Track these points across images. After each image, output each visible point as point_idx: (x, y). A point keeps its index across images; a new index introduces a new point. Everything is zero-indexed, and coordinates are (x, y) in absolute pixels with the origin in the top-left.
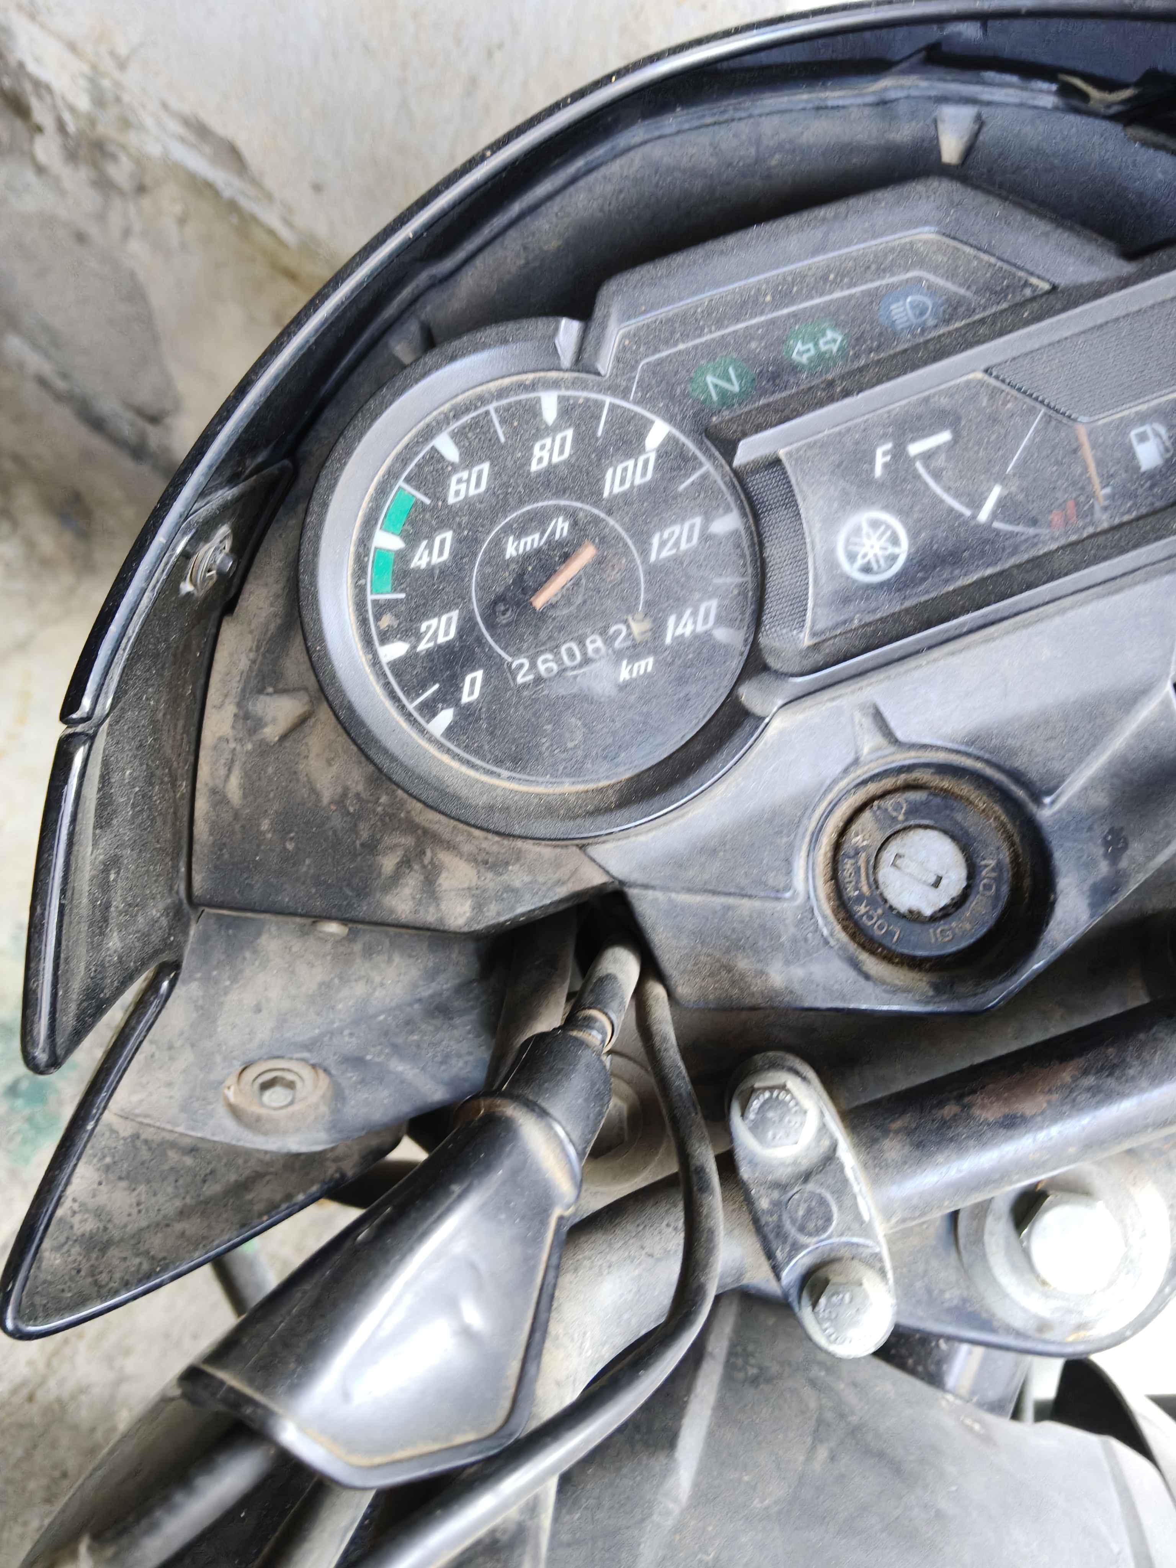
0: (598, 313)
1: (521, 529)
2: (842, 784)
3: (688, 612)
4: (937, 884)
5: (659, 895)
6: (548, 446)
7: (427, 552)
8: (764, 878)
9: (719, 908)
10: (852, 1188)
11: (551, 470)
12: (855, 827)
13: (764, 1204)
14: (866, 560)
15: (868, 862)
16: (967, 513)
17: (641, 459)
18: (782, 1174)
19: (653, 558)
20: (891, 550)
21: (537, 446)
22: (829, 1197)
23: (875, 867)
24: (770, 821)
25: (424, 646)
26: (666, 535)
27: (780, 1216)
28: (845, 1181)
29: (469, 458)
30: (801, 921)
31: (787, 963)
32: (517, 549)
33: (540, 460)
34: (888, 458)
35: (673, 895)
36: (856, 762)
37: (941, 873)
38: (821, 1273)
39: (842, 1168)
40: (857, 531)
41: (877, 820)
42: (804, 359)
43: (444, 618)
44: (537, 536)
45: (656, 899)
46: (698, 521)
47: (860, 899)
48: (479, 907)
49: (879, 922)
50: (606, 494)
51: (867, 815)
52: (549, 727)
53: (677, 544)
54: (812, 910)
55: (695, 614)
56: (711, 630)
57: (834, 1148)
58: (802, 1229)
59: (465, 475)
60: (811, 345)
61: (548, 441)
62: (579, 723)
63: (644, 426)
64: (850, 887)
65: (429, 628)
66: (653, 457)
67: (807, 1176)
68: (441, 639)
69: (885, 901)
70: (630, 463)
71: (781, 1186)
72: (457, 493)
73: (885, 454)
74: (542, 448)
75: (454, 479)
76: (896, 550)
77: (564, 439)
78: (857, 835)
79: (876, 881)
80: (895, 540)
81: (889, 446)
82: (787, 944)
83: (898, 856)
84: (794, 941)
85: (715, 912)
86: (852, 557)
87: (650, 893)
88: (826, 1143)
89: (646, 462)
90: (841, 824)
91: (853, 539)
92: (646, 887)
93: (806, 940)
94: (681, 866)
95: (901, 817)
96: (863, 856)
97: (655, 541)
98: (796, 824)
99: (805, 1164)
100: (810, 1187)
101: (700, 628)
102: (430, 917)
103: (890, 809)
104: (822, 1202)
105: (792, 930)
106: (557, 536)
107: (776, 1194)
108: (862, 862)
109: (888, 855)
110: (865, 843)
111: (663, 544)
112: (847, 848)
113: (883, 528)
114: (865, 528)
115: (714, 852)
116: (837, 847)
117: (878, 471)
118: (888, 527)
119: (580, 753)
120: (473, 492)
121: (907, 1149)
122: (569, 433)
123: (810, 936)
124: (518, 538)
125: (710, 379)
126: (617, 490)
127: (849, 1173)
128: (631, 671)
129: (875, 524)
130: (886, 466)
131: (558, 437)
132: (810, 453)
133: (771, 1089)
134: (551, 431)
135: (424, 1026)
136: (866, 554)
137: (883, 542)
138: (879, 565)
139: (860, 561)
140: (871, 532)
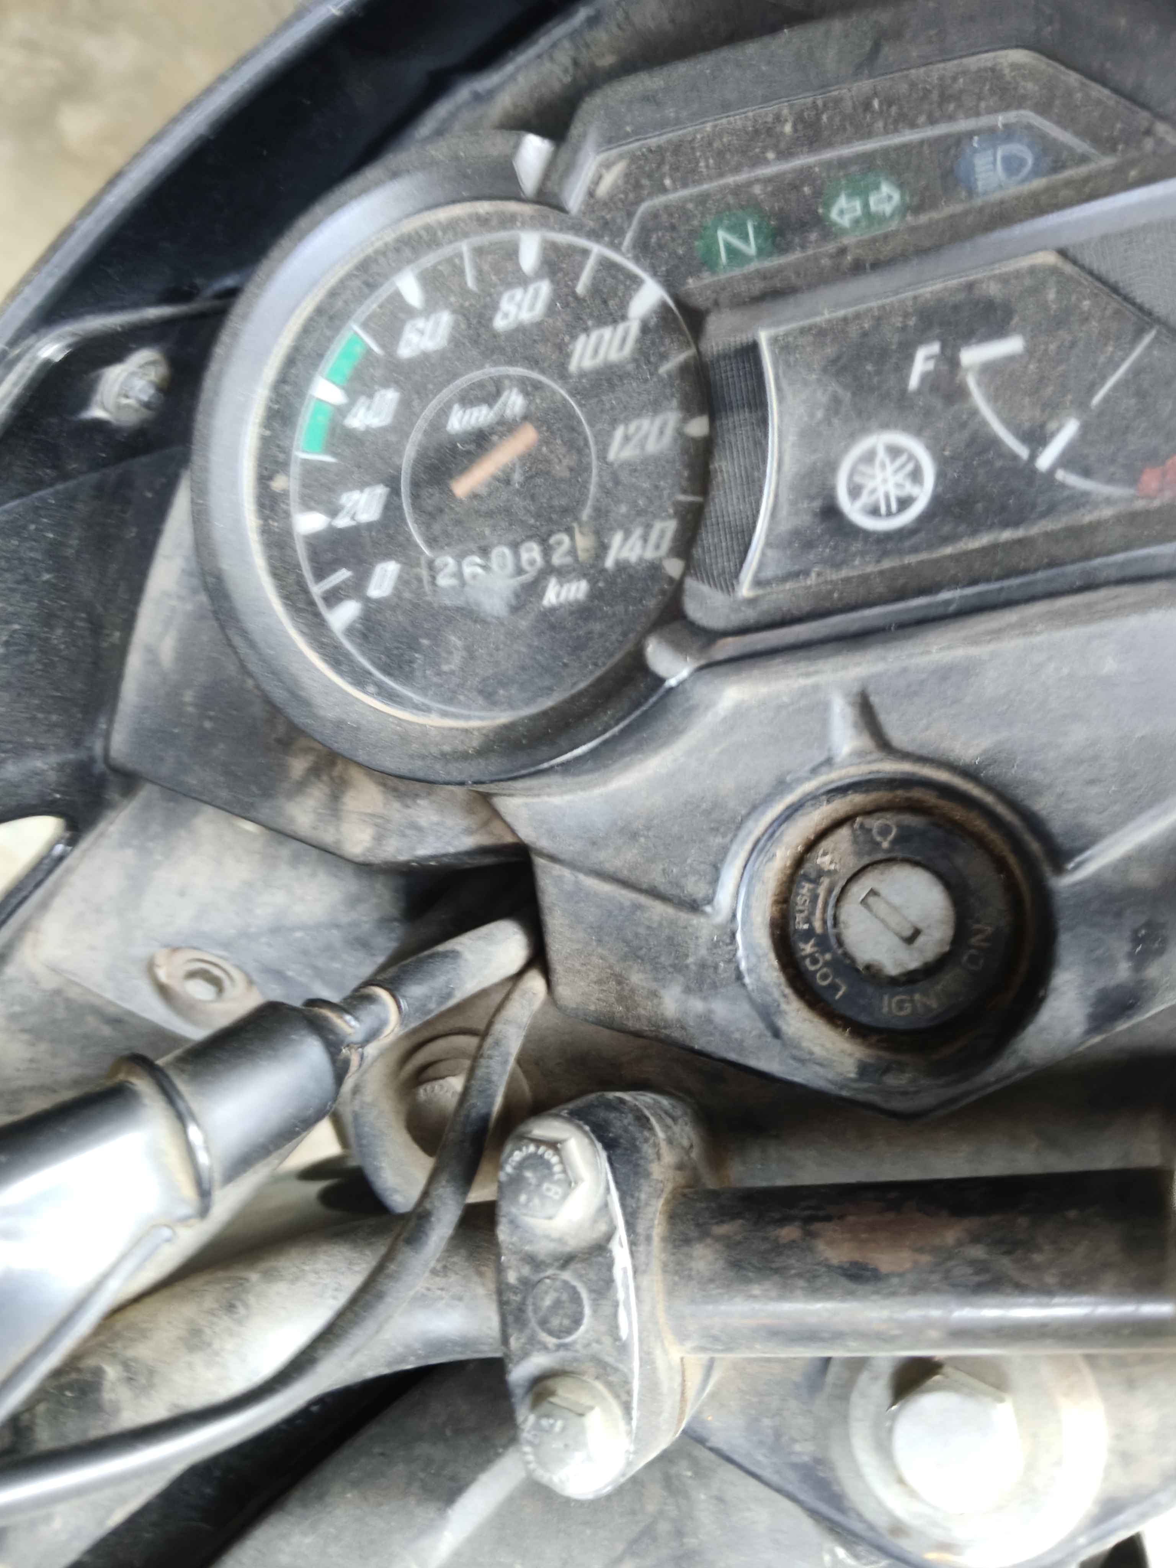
0: (574, 130)
1: (467, 399)
2: (809, 786)
3: (638, 532)
4: (910, 940)
5: (567, 873)
6: (518, 300)
7: (364, 411)
8: (683, 881)
9: (627, 903)
10: (616, 1292)
11: (518, 330)
12: (825, 845)
13: (512, 1277)
14: (873, 499)
15: (830, 891)
16: (1023, 452)
17: (621, 329)
18: (542, 1248)
19: (612, 456)
20: (910, 489)
21: (505, 298)
22: (585, 1295)
23: (839, 900)
24: (708, 813)
25: (341, 522)
26: (631, 429)
27: (524, 1299)
28: (609, 1282)
29: (431, 304)
30: (715, 945)
31: (688, 990)
33: (506, 317)
34: (932, 364)
35: (581, 877)
36: (828, 762)
37: (920, 927)
38: (551, 1383)
39: (610, 1266)
40: (870, 457)
41: (855, 841)
42: (847, 221)
43: (367, 493)
45: (560, 878)
46: (673, 416)
47: (809, 934)
48: (379, 839)
49: (825, 970)
50: (572, 367)
51: (844, 832)
53: (642, 442)
54: (733, 935)
55: (645, 537)
56: (661, 559)
57: (609, 1236)
58: (543, 1323)
59: (422, 323)
60: (857, 204)
61: (518, 293)
63: (632, 287)
64: (799, 917)
65: (349, 501)
66: (633, 327)
67: (567, 1260)
68: (362, 518)
70: (608, 332)
71: (534, 1261)
72: (409, 344)
73: (928, 358)
74: (511, 300)
75: (410, 327)
76: (915, 491)
77: (537, 294)
78: (825, 854)
79: (835, 918)
80: (916, 476)
81: (935, 349)
82: (693, 968)
83: (873, 893)
84: (703, 966)
85: (622, 908)
86: (855, 492)
87: (557, 869)
88: (603, 1227)
89: (627, 332)
90: (812, 837)
91: (862, 468)
92: (553, 858)
93: (716, 967)
94: (594, 843)
95: (885, 845)
96: (826, 882)
97: (618, 435)
98: (738, 825)
99: (573, 1244)
100: (566, 1275)
101: (649, 555)
102: (328, 837)
103: (875, 831)
104: (576, 1298)
105: (703, 952)
107: (526, 1271)
108: (822, 891)
109: (859, 890)
110: (832, 867)
111: (627, 439)
112: (808, 867)
113: (903, 459)
114: (881, 455)
115: (634, 836)
117: (914, 382)
118: (911, 457)
120: (425, 346)
121: (721, 1264)
122: (545, 287)
123: (722, 964)
125: (722, 235)
126: (587, 364)
127: (618, 1273)
128: (559, 594)
129: (894, 452)
130: (925, 377)
131: (531, 289)
132: (801, 341)
133: (539, 1142)
134: (523, 281)
135: (345, 956)
136: (873, 491)
137: (900, 477)
138: (888, 506)
139: (865, 499)
140: (887, 461)
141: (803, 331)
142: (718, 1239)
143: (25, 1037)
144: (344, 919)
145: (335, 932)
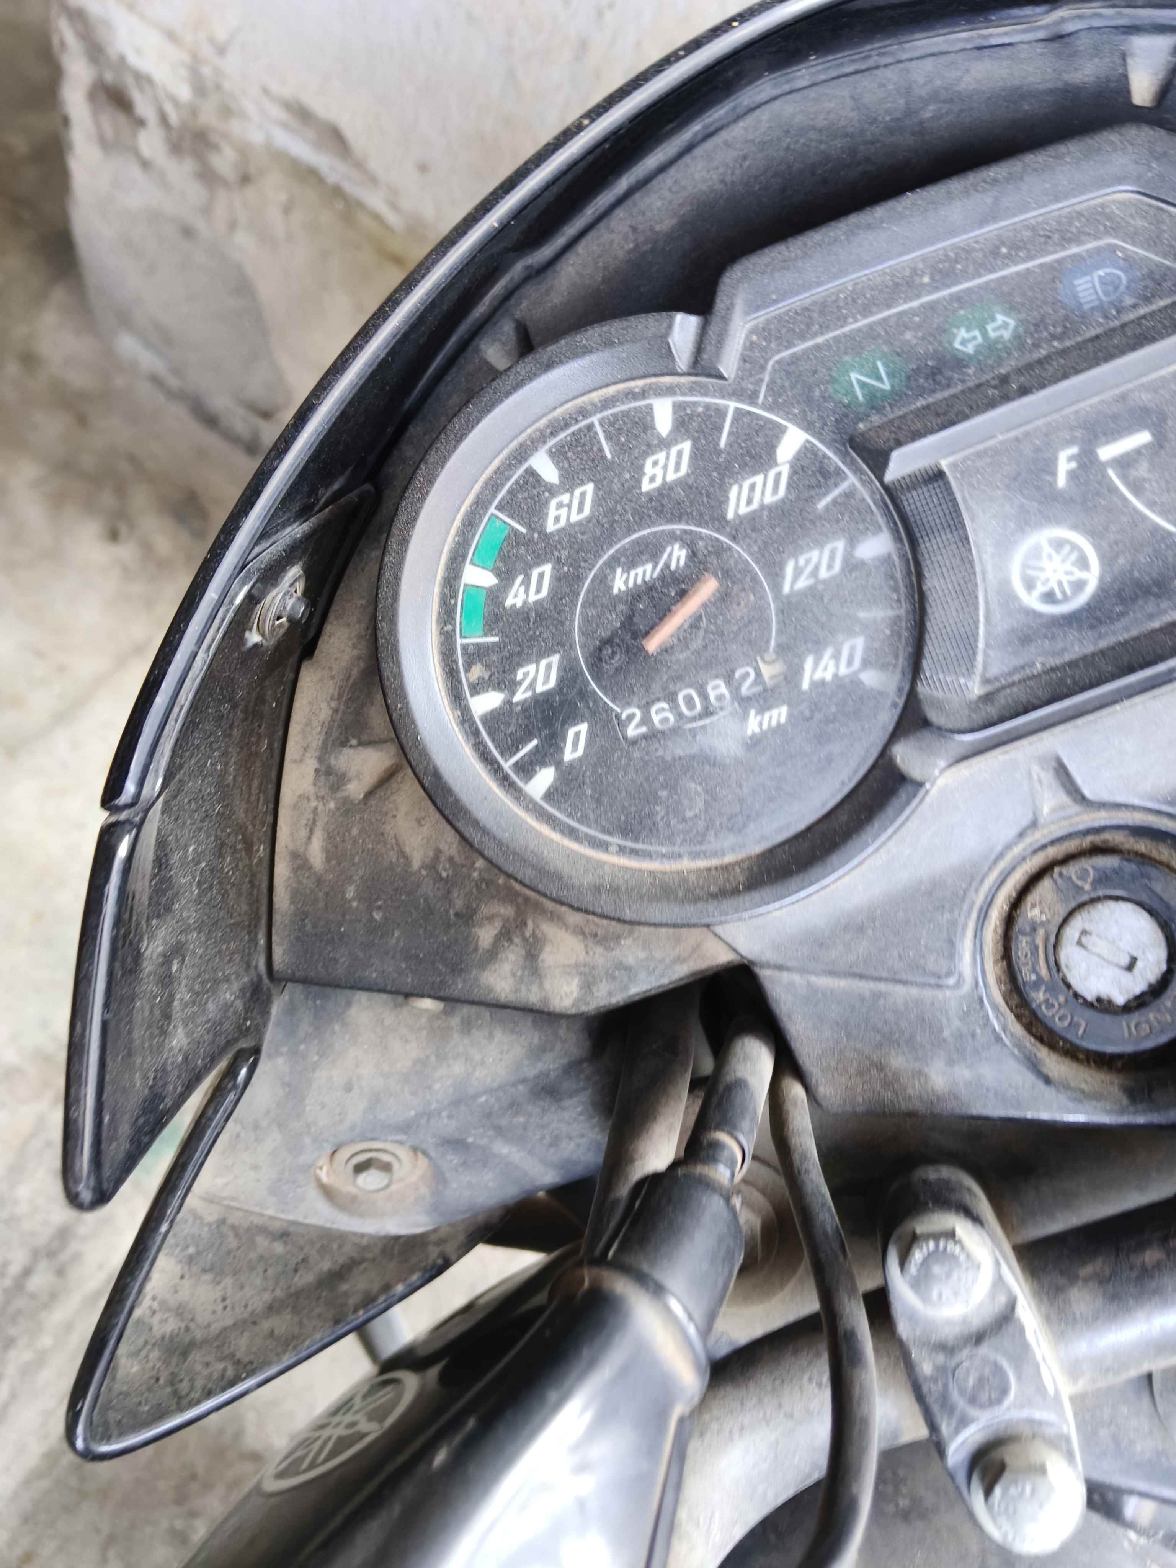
0: (720, 304)
1: (631, 560)
2: (1017, 850)
3: (829, 652)
4: (1130, 967)
5: (796, 978)
6: (662, 463)
7: (522, 589)
8: (922, 962)
9: (867, 994)
10: (1034, 1354)
11: (666, 490)
12: (1031, 899)
13: (926, 1368)
14: (1048, 587)
15: (1046, 940)
17: (772, 474)
18: (949, 1333)
19: (786, 589)
20: (1079, 574)
21: (649, 462)
22: (1005, 1365)
23: (1056, 946)
24: (929, 894)
25: (520, 696)
26: (802, 561)
27: (946, 1386)
28: (1025, 1347)
29: (570, 480)
30: (967, 1014)
31: (951, 1062)
32: (626, 582)
33: (652, 479)
34: (1073, 465)
35: (813, 979)
36: (1034, 824)
37: (1135, 954)
38: (996, 1455)
39: (1022, 1331)
40: (1036, 553)
41: (1059, 890)
42: (970, 349)
43: (543, 663)
44: (649, 567)
45: (792, 984)
46: (840, 545)
47: (1037, 984)
48: (587, 986)
49: (1062, 1012)
50: (730, 515)
51: (1045, 883)
52: (663, 794)
53: (815, 572)
54: (981, 1001)
55: (837, 657)
56: (855, 673)
57: (1012, 1306)
58: (972, 1400)
59: (565, 498)
60: (976, 333)
61: (661, 456)
62: (699, 789)
63: (776, 433)
64: (1025, 970)
65: (526, 675)
66: (785, 470)
67: (978, 1338)
68: (540, 688)
69: (1068, 986)
70: (759, 479)
71: (947, 1348)
72: (557, 519)
73: (1070, 459)
74: (655, 463)
75: (553, 503)
76: (1084, 575)
77: (680, 454)
78: (1033, 906)
79: (1057, 964)
80: (1083, 563)
81: (1074, 450)
82: (951, 1040)
83: (1084, 932)
84: (959, 1036)
85: (862, 999)
86: (1030, 585)
87: (785, 976)
88: (1002, 1299)
89: (778, 475)
90: (1014, 894)
91: (1032, 563)
92: (780, 968)
93: (973, 1035)
94: (821, 945)
95: (1087, 887)
96: (1041, 932)
97: (789, 569)
98: (960, 897)
99: (976, 1323)
100: (983, 1351)
101: (843, 670)
102: (533, 997)
103: (1074, 878)
104: (997, 1370)
105: (956, 1023)
106: (673, 567)
107: (940, 1358)
108: (1039, 941)
109: (1072, 932)
110: (1044, 918)
111: (798, 572)
112: (1021, 923)
113: (1068, 549)
114: (1047, 549)
115: (861, 929)
116: (1009, 921)
117: (1062, 481)
118: (1074, 547)
119: (701, 824)
120: (575, 518)
121: (1100, 1301)
122: (686, 446)
123: (978, 1031)
124: (627, 570)
125: (854, 376)
126: (743, 510)
127: (1030, 1336)
128: (761, 724)
129: (1058, 544)
130: (1072, 475)
131: (674, 451)
132: (979, 464)
133: (936, 1237)
134: (665, 444)
135: (530, 1108)
136: (1047, 580)
137: (1068, 566)
138: (1064, 593)
139: (1040, 589)
140: (1053, 553)
141: (979, 455)
142: (1086, 1280)
143: (208, 1277)
144: (531, 1072)
145: (521, 1087)
